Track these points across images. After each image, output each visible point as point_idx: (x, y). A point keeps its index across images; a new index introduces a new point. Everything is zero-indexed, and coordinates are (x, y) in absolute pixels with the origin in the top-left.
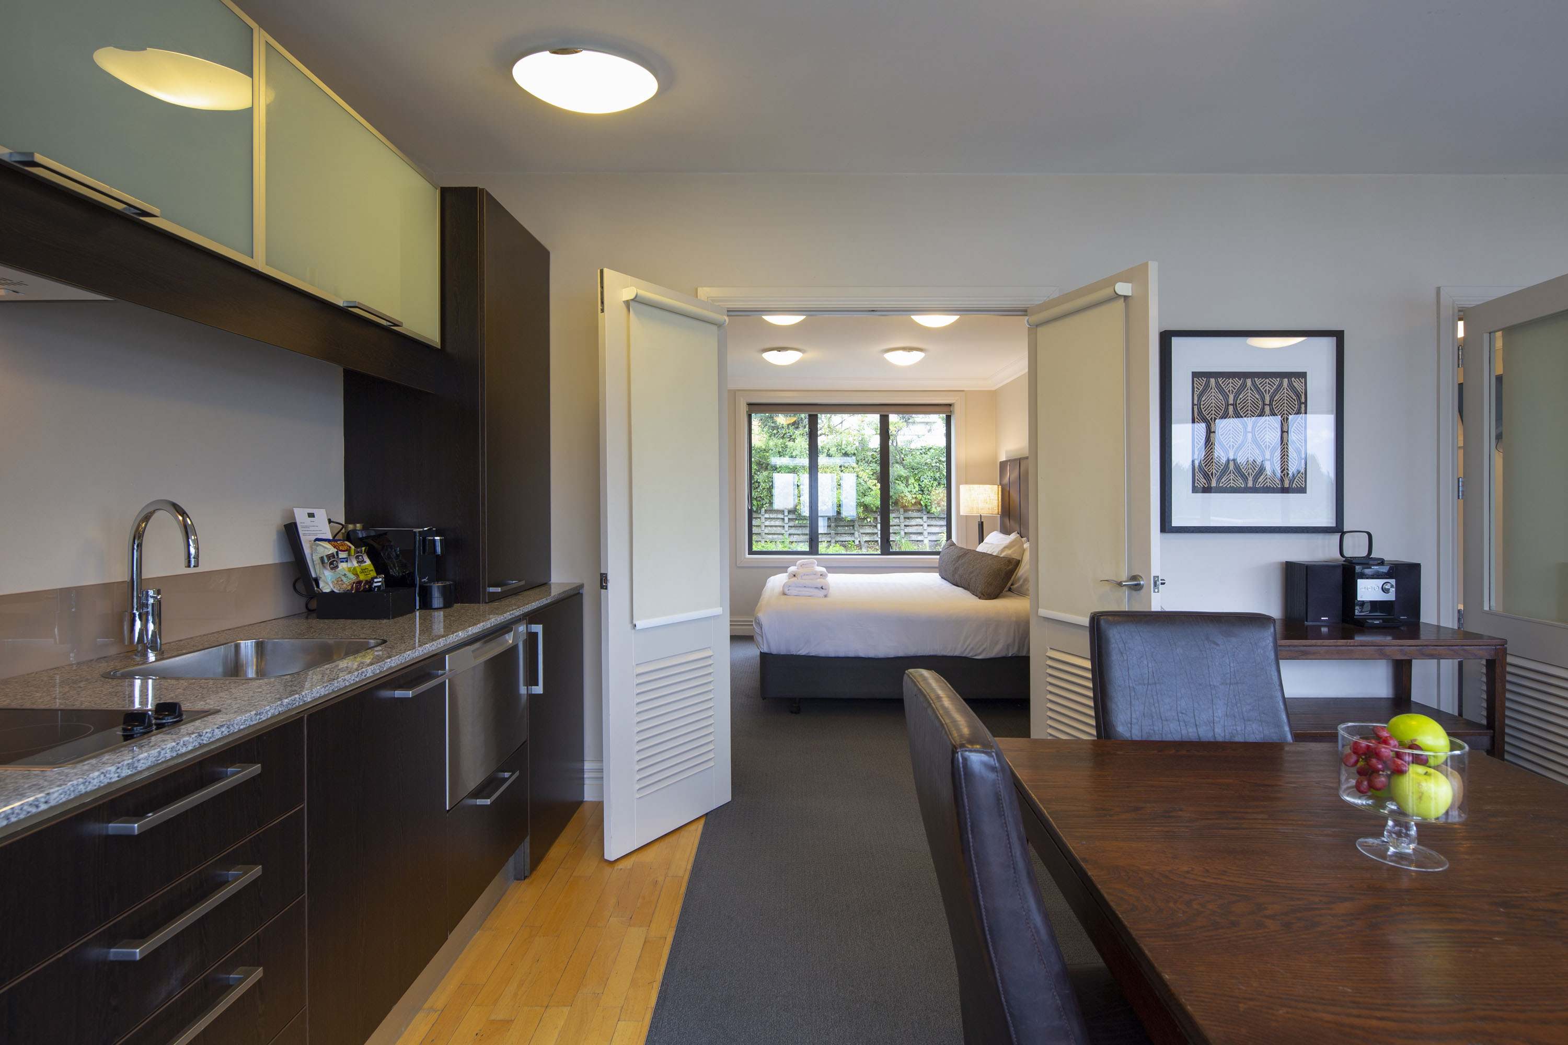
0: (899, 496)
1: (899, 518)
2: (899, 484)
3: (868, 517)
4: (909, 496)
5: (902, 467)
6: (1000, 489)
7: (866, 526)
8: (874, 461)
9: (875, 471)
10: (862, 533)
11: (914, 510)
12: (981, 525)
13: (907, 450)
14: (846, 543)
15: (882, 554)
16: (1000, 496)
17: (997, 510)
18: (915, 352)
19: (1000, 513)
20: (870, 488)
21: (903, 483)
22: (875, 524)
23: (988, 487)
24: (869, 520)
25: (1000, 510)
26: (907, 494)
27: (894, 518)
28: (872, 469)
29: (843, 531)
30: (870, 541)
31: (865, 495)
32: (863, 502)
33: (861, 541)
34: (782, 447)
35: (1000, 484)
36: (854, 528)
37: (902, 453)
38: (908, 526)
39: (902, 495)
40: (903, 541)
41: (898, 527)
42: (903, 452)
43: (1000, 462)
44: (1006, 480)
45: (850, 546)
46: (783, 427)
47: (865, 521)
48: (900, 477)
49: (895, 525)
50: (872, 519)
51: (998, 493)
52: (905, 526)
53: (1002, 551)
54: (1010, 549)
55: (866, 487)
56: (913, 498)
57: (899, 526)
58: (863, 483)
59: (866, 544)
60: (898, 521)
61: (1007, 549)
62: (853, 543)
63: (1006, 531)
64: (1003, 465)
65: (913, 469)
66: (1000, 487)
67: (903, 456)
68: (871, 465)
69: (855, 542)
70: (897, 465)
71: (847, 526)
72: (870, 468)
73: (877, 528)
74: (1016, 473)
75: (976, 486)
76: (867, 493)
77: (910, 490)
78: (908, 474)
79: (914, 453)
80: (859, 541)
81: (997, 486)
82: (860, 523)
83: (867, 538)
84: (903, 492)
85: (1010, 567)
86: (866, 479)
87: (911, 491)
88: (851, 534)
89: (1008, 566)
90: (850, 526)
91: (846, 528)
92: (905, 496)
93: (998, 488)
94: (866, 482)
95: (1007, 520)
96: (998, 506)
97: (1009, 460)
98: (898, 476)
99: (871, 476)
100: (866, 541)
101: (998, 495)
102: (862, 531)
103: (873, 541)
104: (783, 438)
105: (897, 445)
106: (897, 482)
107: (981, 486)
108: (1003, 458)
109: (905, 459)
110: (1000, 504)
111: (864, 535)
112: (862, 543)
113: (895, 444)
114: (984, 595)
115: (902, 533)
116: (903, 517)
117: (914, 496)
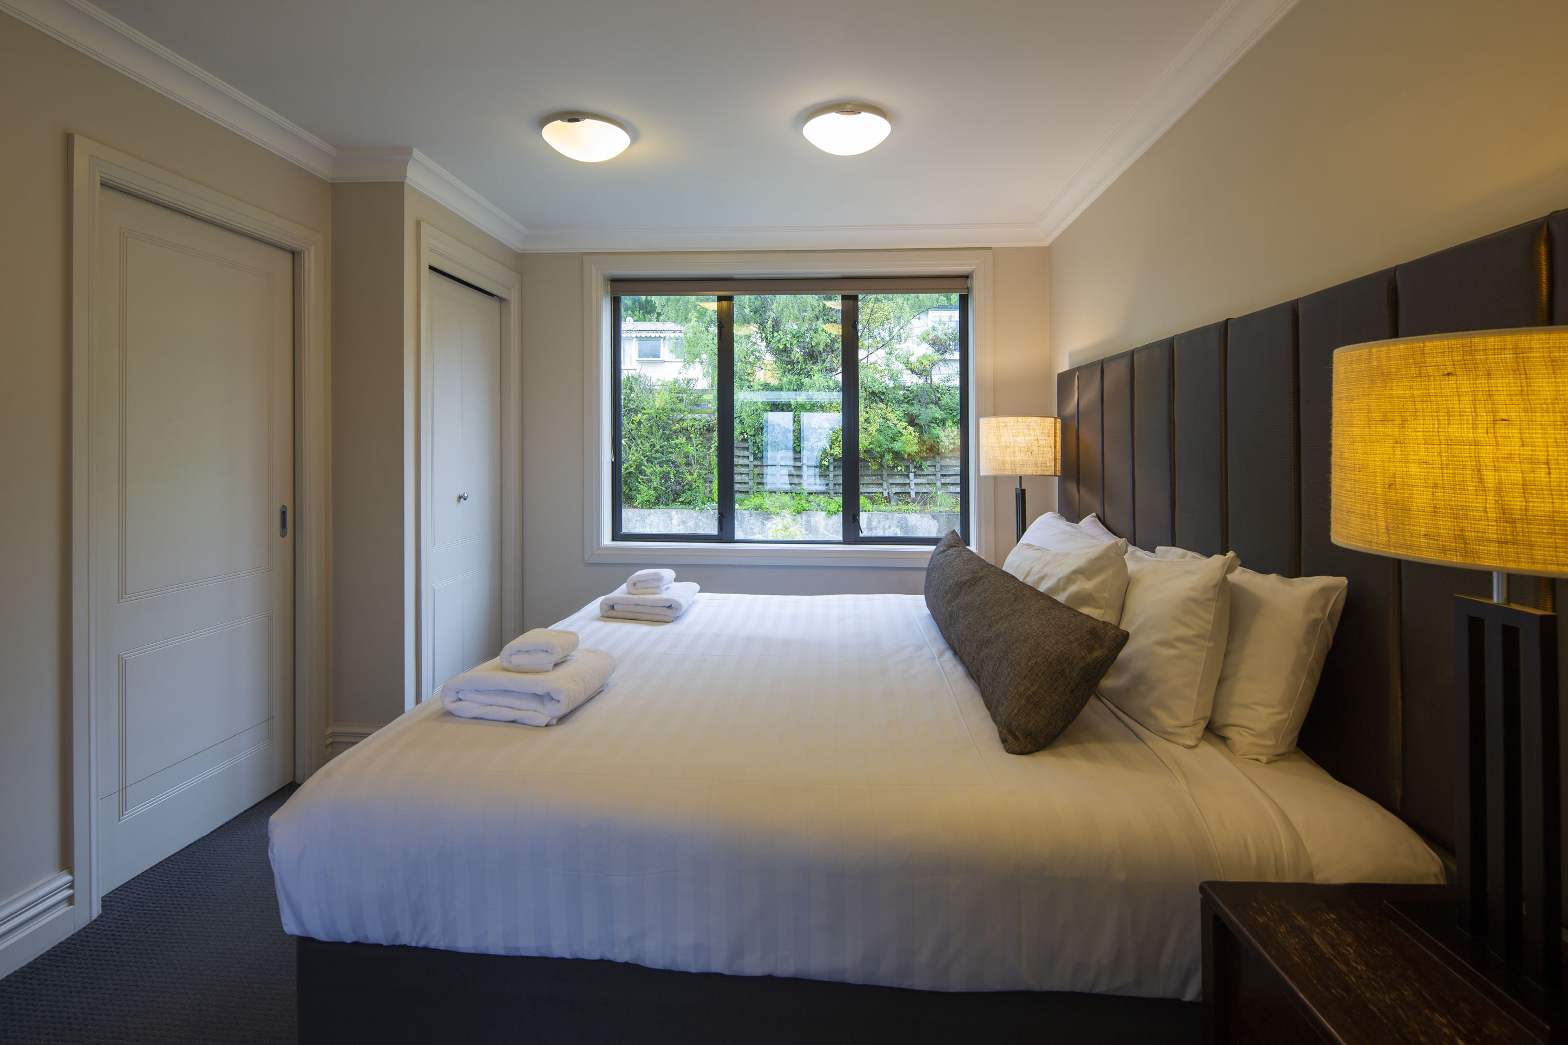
0: (934, 441)
1: (935, 466)
2: (934, 428)
3: (898, 466)
4: (946, 442)
5: (938, 408)
6: (1059, 425)
7: (896, 475)
8: (906, 401)
9: (906, 412)
10: (891, 484)
11: (952, 457)
12: (1021, 496)
13: (944, 388)
14: (873, 494)
15: (846, 541)
16: (1059, 439)
17: (1053, 469)
18: (866, 117)
19: (1058, 473)
20: (900, 432)
21: (939, 426)
22: (907, 473)
23: (1034, 421)
24: (899, 468)
25: (1059, 468)
26: (944, 439)
27: (928, 466)
28: (904, 411)
29: (870, 482)
30: (900, 493)
31: (894, 441)
32: (892, 448)
33: (890, 493)
34: (798, 384)
35: (1059, 416)
36: (882, 478)
37: (938, 391)
38: (945, 475)
39: (938, 440)
40: (939, 493)
41: (934, 477)
42: (940, 391)
43: (1059, 375)
44: (1071, 408)
45: (877, 498)
46: (799, 362)
47: (895, 470)
48: (936, 419)
49: (929, 475)
50: (904, 467)
51: (1055, 433)
52: (942, 475)
53: (1070, 579)
54: (1089, 578)
55: (896, 430)
56: (950, 443)
57: (935, 475)
58: (892, 427)
59: (896, 496)
60: (934, 470)
61: (1080, 576)
62: (881, 496)
63: (1072, 513)
64: (1065, 380)
65: (952, 410)
66: (1059, 421)
67: (939, 395)
68: (902, 406)
69: (884, 493)
70: (933, 406)
71: (874, 475)
72: (901, 409)
73: (909, 478)
74: (1093, 392)
75: (1010, 420)
76: (897, 438)
77: (946, 434)
78: (945, 416)
79: (953, 392)
80: (888, 493)
81: (1052, 420)
82: (889, 472)
83: (898, 489)
84: (939, 437)
85: (1097, 653)
86: (895, 421)
87: (949, 435)
88: (879, 484)
89: (1091, 649)
90: (878, 475)
91: (874, 478)
92: (942, 441)
93: (1055, 423)
94: (895, 425)
95: (1073, 488)
96: (1055, 459)
97: (1078, 369)
98: (933, 418)
99: (902, 418)
100: (896, 493)
101: (1055, 436)
102: (891, 481)
103: (904, 493)
104: (799, 374)
105: (931, 382)
106: (932, 425)
107: (1020, 419)
108: (1064, 366)
109: (941, 398)
110: (1059, 455)
111: (894, 486)
112: (892, 495)
113: (929, 382)
114: (1016, 737)
115: (939, 484)
116: (939, 466)
117: (952, 441)
